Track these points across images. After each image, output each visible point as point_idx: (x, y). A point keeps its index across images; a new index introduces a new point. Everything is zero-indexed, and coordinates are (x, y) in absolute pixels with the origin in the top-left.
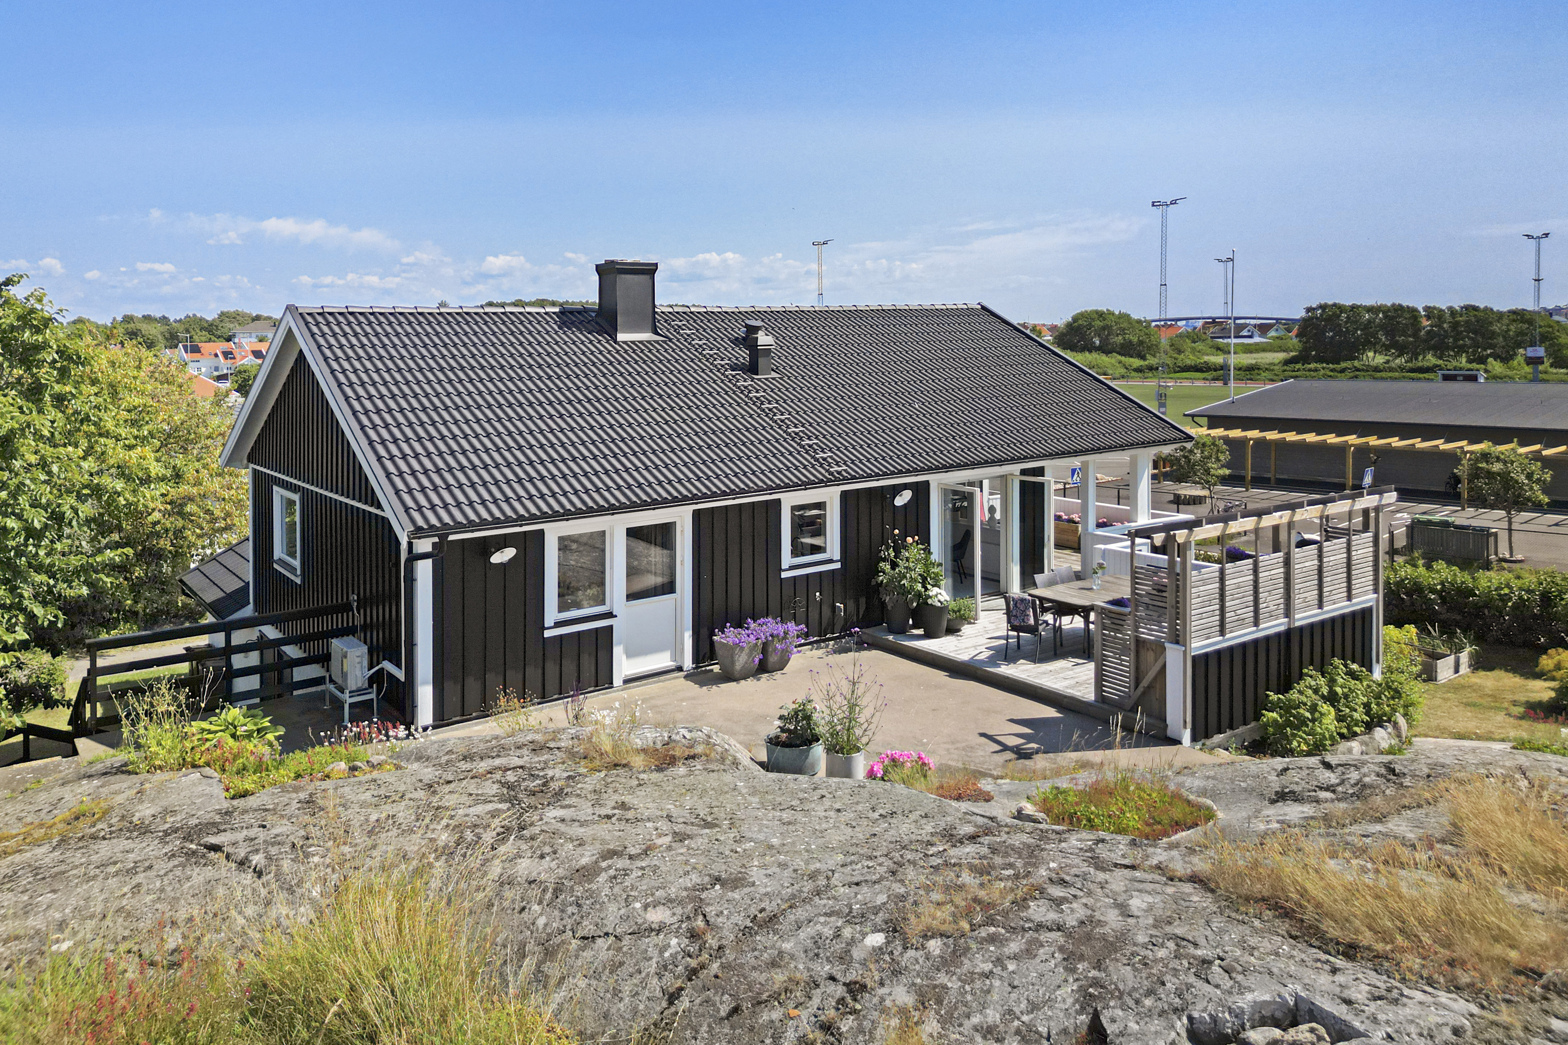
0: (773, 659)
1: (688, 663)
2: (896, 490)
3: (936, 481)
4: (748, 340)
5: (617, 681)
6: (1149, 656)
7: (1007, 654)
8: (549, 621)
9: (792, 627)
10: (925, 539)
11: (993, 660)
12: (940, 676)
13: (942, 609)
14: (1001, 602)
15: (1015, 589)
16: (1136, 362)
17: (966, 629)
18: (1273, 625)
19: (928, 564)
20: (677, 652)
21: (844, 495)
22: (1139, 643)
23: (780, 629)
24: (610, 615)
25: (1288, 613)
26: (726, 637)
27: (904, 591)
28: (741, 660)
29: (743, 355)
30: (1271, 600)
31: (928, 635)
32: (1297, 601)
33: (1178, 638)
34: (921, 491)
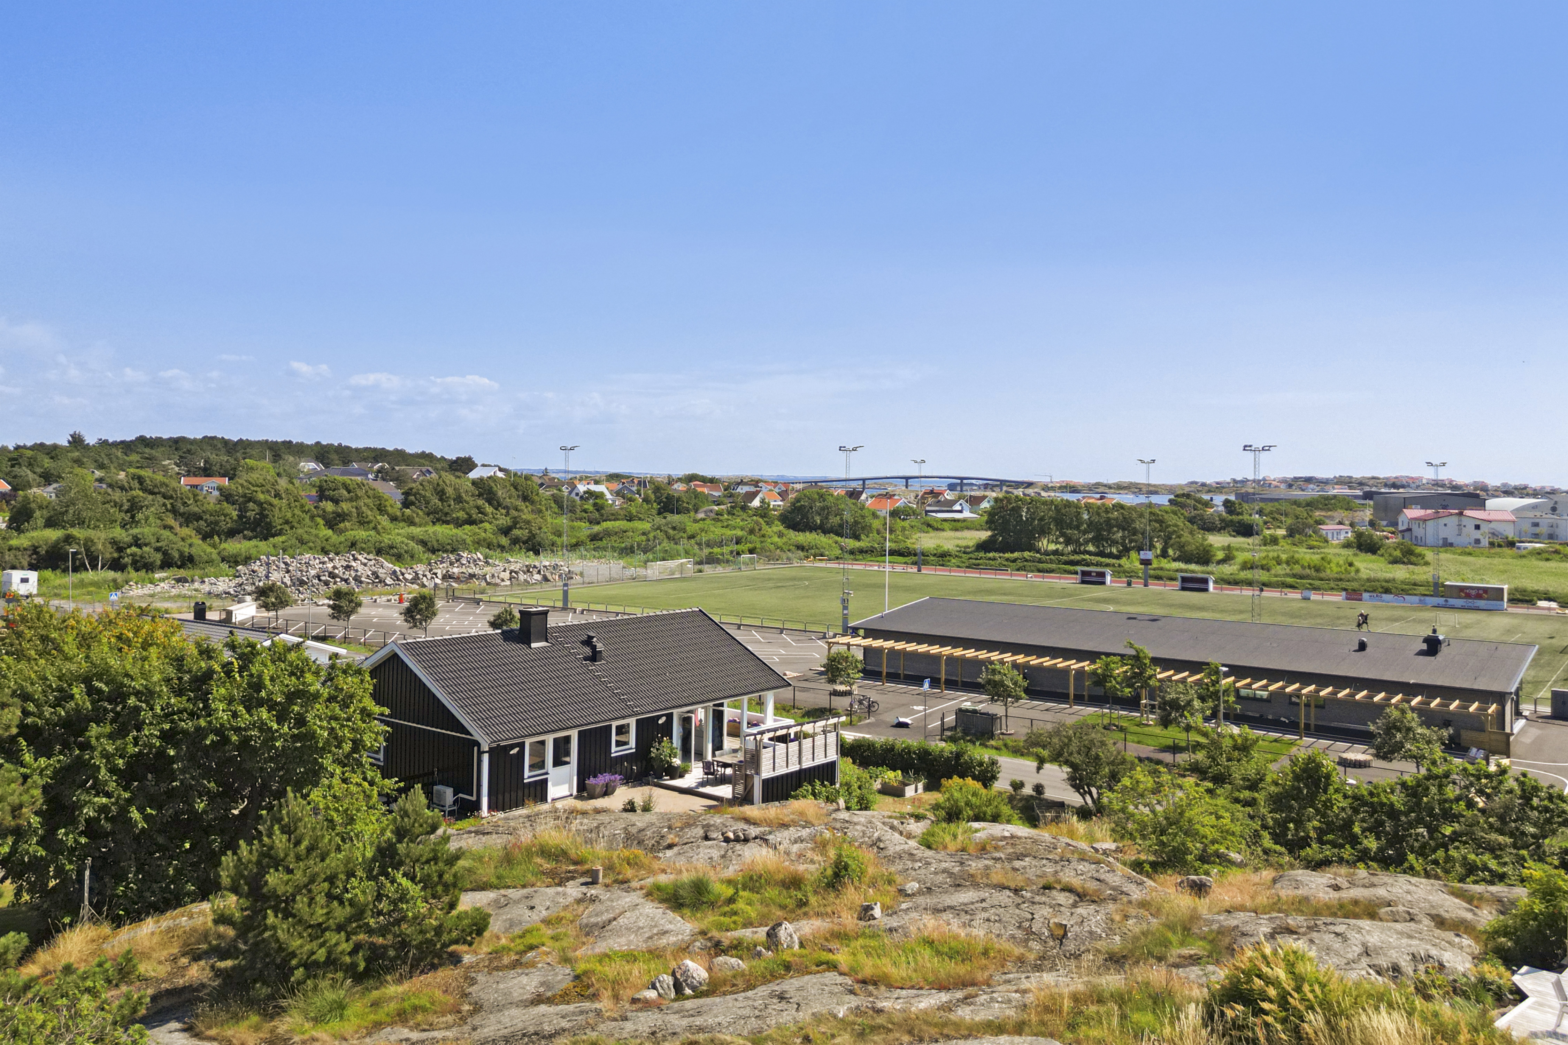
0: (610, 790)
1: (575, 793)
2: (660, 717)
3: (676, 712)
4: (588, 642)
5: (549, 800)
6: (749, 780)
7: (703, 784)
8: (526, 776)
9: (618, 777)
10: (671, 738)
11: (697, 787)
12: (676, 794)
13: (678, 767)
14: (701, 765)
15: (709, 758)
16: (851, 543)
17: (687, 776)
18: (794, 767)
19: (672, 749)
20: (571, 788)
21: (637, 721)
22: (746, 775)
23: (613, 777)
24: (547, 773)
25: (800, 763)
26: (591, 781)
27: (662, 760)
28: (598, 790)
29: (588, 651)
30: (793, 759)
31: (672, 778)
32: (804, 759)
33: (758, 773)
34: (670, 717)
